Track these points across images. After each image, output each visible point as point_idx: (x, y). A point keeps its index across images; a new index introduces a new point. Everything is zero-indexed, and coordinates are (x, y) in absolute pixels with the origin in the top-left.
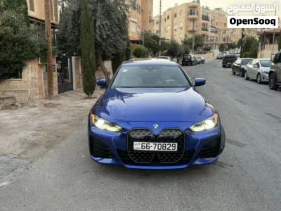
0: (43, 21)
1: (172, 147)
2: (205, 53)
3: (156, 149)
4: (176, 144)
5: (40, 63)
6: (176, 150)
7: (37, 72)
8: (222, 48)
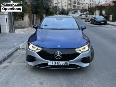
2: (75, 13)
8: (82, 11)
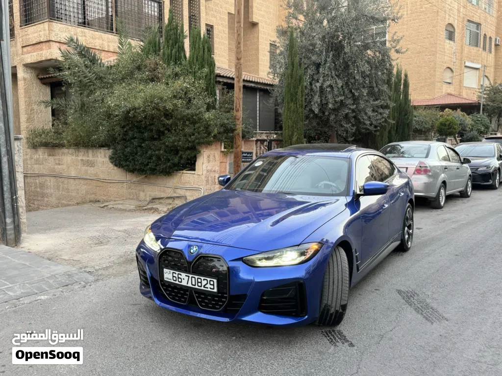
0: (233, 79)
1: (209, 285)
3: (190, 285)
4: (215, 281)
5: (223, 150)
6: (215, 290)
7: (218, 163)
